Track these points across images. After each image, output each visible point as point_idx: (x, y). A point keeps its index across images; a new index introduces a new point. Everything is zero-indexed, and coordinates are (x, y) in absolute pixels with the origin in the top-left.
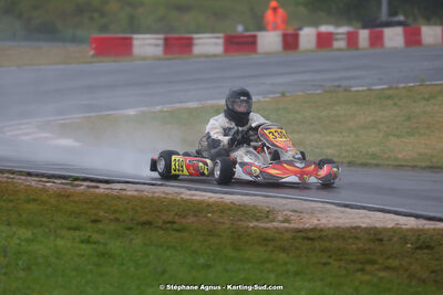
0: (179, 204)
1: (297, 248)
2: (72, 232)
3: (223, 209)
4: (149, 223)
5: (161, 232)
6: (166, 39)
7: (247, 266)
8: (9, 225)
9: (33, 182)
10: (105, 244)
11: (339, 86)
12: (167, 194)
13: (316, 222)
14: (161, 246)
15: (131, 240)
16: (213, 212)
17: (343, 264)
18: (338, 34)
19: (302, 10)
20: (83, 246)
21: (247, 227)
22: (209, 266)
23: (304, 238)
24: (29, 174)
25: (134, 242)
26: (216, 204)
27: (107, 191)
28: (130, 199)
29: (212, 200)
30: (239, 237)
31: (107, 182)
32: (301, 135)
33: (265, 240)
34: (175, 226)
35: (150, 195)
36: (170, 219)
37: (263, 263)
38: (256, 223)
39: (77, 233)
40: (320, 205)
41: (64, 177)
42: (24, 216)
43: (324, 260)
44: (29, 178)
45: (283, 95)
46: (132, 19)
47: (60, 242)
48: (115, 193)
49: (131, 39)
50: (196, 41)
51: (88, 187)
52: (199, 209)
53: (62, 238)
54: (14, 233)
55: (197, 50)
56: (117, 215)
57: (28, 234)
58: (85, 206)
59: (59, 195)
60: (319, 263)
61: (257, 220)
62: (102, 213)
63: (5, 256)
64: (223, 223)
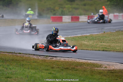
0: (76, 63)
1: (109, 75)
2: (46, 71)
3: (88, 64)
4: (67, 68)
5: (71, 71)
6: (72, 17)
7: (95, 80)
8: (29, 69)
9: (35, 57)
10: (55, 74)
11: (120, 30)
12: (73, 60)
13: (114, 68)
14: (71, 75)
15: (62, 73)
16: (85, 65)
17: (121, 79)
18: (119, 15)
19: (109, 9)
20: (49, 75)
21: (95, 69)
22: (84, 80)
23: (110, 72)
24: (34, 55)
25: (64, 74)
26: (86, 63)
27: (56, 60)
28: (62, 62)
29: (85, 62)
30: (93, 72)
31: (56, 57)
32: (110, 44)
33: (100, 73)
34: (75, 69)
35: (68, 61)
36: (73, 67)
37: (99, 79)
38: (97, 68)
39: (47, 71)
40: (115, 63)
41: (44, 56)
42: (33, 67)
43: (116, 78)
44: (34, 56)
45: (104, 32)
46: (62, 11)
47: (43, 74)
48: (58, 60)
49: (62, 17)
50: (80, 18)
51: (50, 58)
52: (81, 64)
53: (43, 72)
54: (30, 71)
55: (80, 20)
56: (59, 66)
57: (34, 71)
58: (50, 64)
59: (43, 61)
60: (115, 79)
61: (97, 67)
62: (54, 66)
63: (28, 78)
64: (88, 68)
